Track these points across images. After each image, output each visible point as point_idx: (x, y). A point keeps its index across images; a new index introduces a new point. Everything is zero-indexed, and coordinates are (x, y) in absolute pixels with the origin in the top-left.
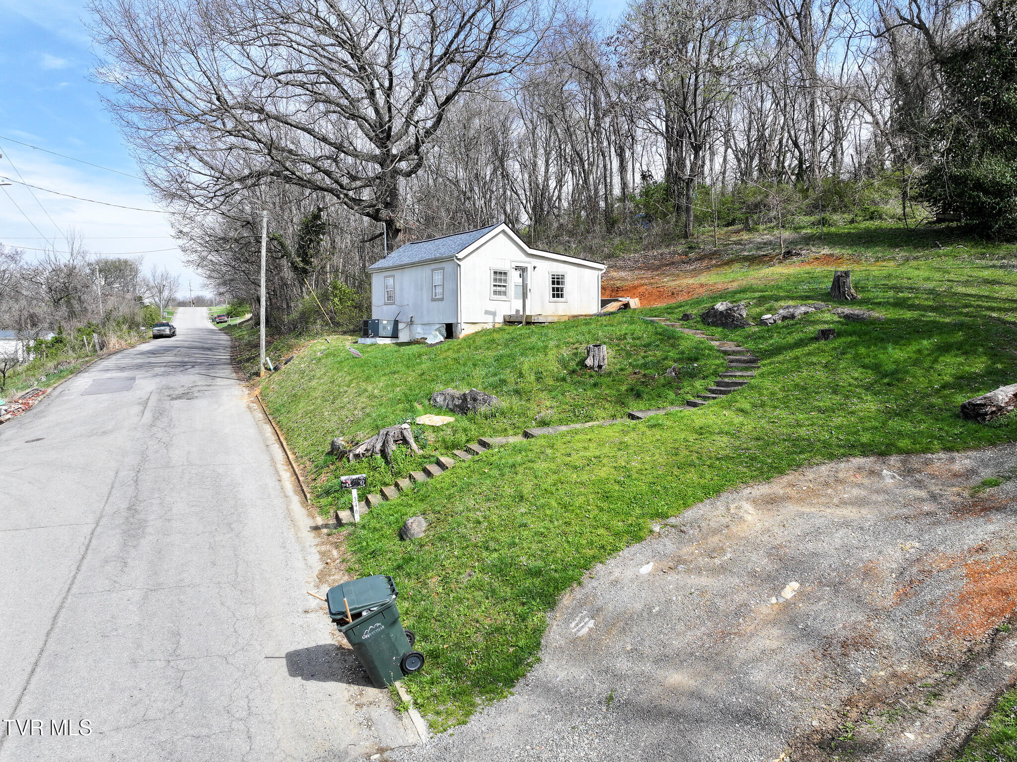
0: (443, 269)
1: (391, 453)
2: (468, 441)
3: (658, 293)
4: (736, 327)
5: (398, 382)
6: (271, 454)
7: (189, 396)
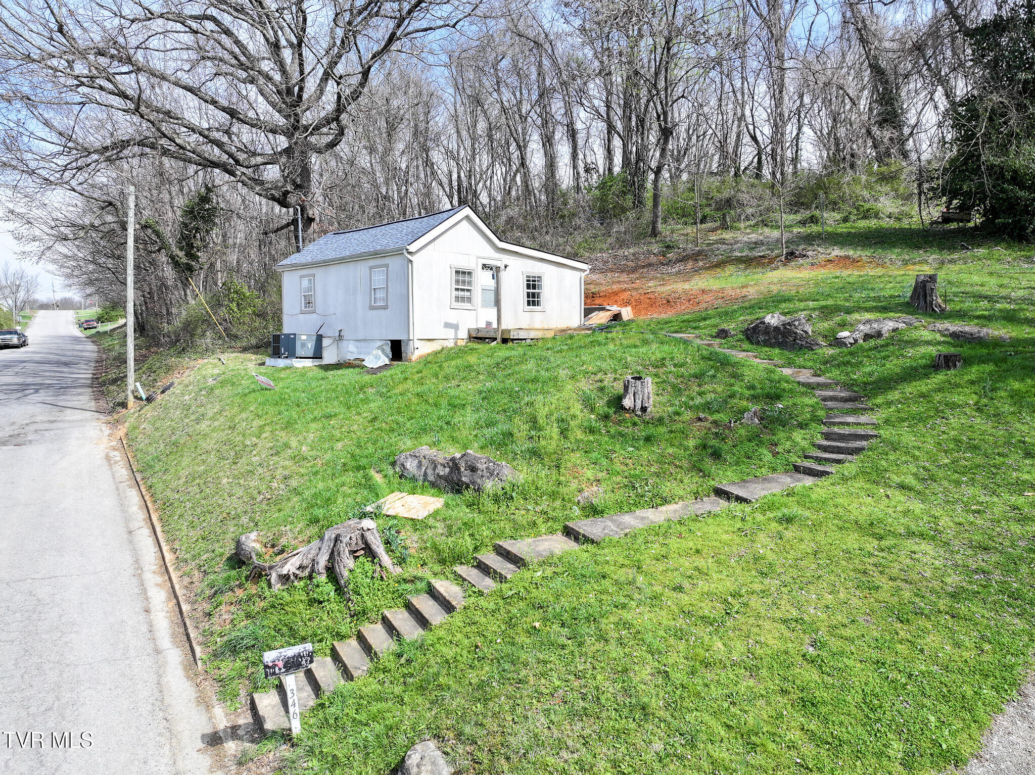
0: (387, 266)
1: (346, 573)
2: (476, 549)
3: (648, 301)
4: (801, 347)
5: (337, 433)
6: (135, 549)
7: (19, 440)
